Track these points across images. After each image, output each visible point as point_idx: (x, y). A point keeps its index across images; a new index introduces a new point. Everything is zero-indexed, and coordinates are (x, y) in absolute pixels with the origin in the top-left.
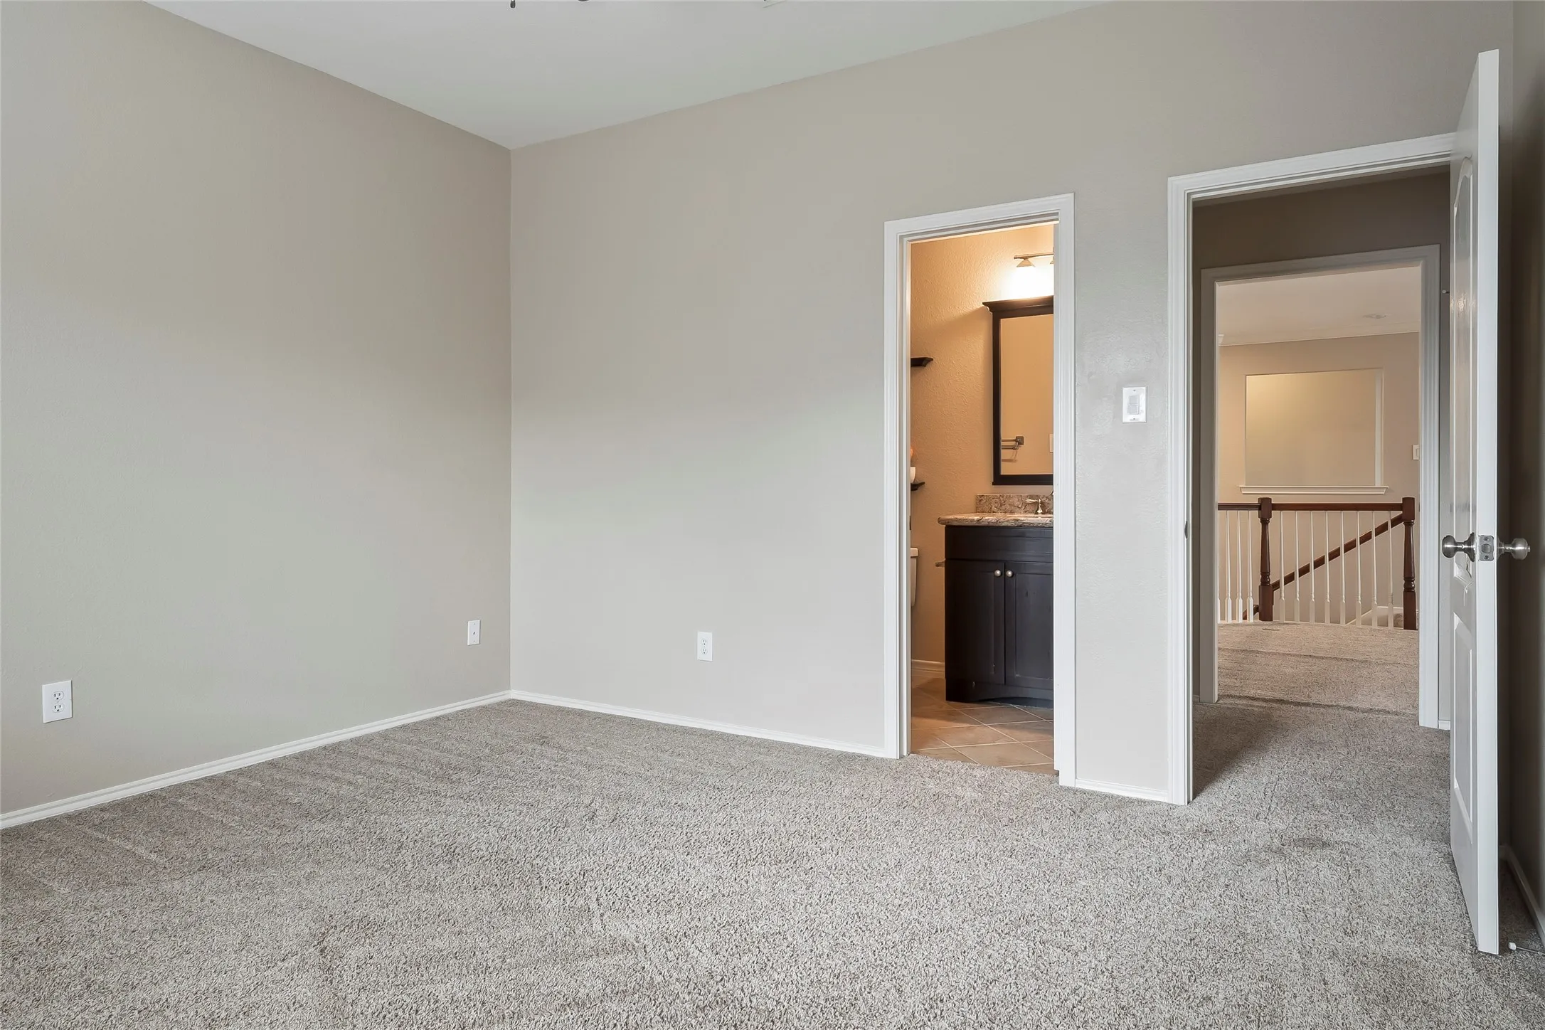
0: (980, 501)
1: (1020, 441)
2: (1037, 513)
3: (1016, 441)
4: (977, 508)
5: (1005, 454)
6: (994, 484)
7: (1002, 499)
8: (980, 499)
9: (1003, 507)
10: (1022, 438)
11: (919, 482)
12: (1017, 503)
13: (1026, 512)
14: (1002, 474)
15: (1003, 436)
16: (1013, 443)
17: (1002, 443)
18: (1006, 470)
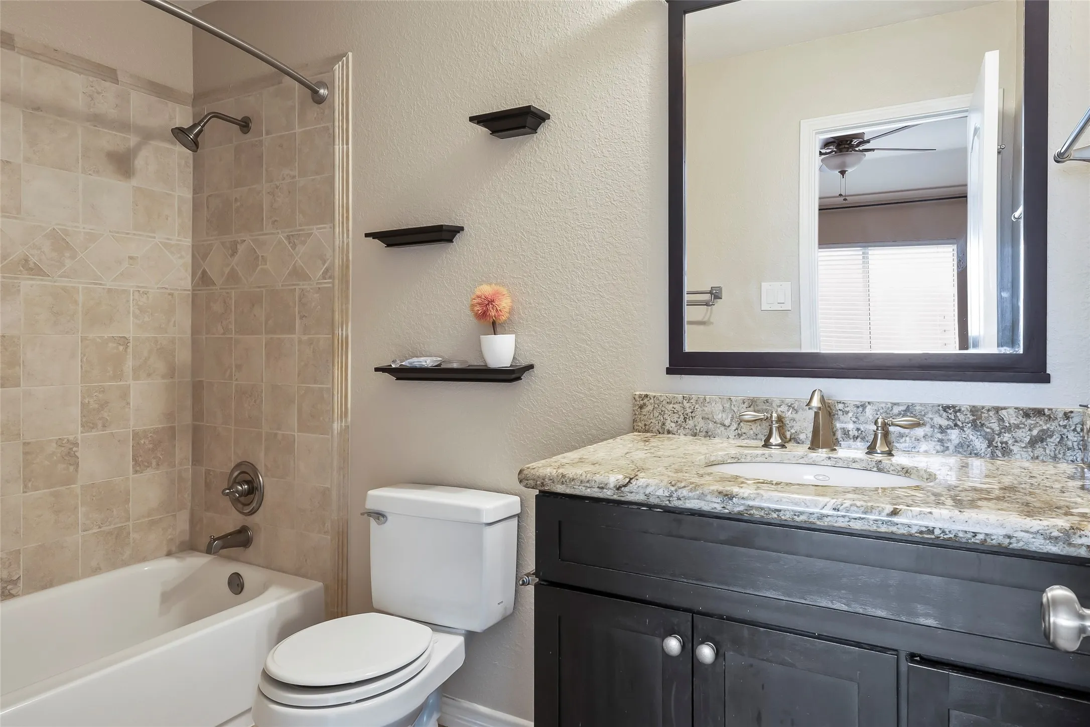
0: (641, 407)
1: (716, 294)
2: (767, 444)
3: (711, 293)
4: (634, 421)
5: (689, 313)
6: (669, 371)
7: (687, 405)
8: (641, 403)
9: (691, 423)
10: (720, 288)
11: (524, 362)
12: (719, 417)
13: (740, 435)
14: (687, 351)
15: (687, 287)
16: (707, 297)
17: (686, 298)
18: (691, 345)
